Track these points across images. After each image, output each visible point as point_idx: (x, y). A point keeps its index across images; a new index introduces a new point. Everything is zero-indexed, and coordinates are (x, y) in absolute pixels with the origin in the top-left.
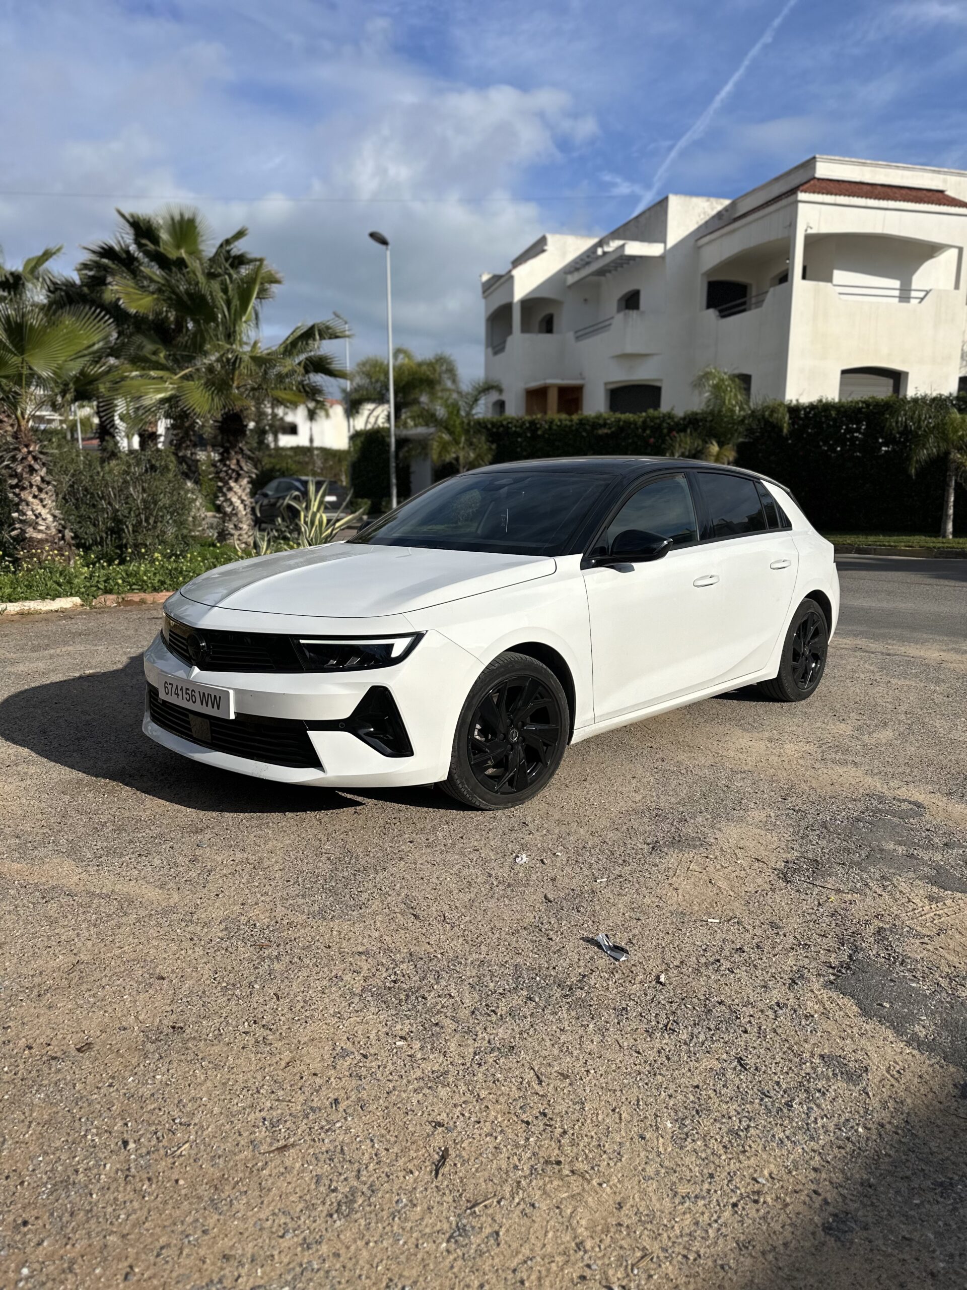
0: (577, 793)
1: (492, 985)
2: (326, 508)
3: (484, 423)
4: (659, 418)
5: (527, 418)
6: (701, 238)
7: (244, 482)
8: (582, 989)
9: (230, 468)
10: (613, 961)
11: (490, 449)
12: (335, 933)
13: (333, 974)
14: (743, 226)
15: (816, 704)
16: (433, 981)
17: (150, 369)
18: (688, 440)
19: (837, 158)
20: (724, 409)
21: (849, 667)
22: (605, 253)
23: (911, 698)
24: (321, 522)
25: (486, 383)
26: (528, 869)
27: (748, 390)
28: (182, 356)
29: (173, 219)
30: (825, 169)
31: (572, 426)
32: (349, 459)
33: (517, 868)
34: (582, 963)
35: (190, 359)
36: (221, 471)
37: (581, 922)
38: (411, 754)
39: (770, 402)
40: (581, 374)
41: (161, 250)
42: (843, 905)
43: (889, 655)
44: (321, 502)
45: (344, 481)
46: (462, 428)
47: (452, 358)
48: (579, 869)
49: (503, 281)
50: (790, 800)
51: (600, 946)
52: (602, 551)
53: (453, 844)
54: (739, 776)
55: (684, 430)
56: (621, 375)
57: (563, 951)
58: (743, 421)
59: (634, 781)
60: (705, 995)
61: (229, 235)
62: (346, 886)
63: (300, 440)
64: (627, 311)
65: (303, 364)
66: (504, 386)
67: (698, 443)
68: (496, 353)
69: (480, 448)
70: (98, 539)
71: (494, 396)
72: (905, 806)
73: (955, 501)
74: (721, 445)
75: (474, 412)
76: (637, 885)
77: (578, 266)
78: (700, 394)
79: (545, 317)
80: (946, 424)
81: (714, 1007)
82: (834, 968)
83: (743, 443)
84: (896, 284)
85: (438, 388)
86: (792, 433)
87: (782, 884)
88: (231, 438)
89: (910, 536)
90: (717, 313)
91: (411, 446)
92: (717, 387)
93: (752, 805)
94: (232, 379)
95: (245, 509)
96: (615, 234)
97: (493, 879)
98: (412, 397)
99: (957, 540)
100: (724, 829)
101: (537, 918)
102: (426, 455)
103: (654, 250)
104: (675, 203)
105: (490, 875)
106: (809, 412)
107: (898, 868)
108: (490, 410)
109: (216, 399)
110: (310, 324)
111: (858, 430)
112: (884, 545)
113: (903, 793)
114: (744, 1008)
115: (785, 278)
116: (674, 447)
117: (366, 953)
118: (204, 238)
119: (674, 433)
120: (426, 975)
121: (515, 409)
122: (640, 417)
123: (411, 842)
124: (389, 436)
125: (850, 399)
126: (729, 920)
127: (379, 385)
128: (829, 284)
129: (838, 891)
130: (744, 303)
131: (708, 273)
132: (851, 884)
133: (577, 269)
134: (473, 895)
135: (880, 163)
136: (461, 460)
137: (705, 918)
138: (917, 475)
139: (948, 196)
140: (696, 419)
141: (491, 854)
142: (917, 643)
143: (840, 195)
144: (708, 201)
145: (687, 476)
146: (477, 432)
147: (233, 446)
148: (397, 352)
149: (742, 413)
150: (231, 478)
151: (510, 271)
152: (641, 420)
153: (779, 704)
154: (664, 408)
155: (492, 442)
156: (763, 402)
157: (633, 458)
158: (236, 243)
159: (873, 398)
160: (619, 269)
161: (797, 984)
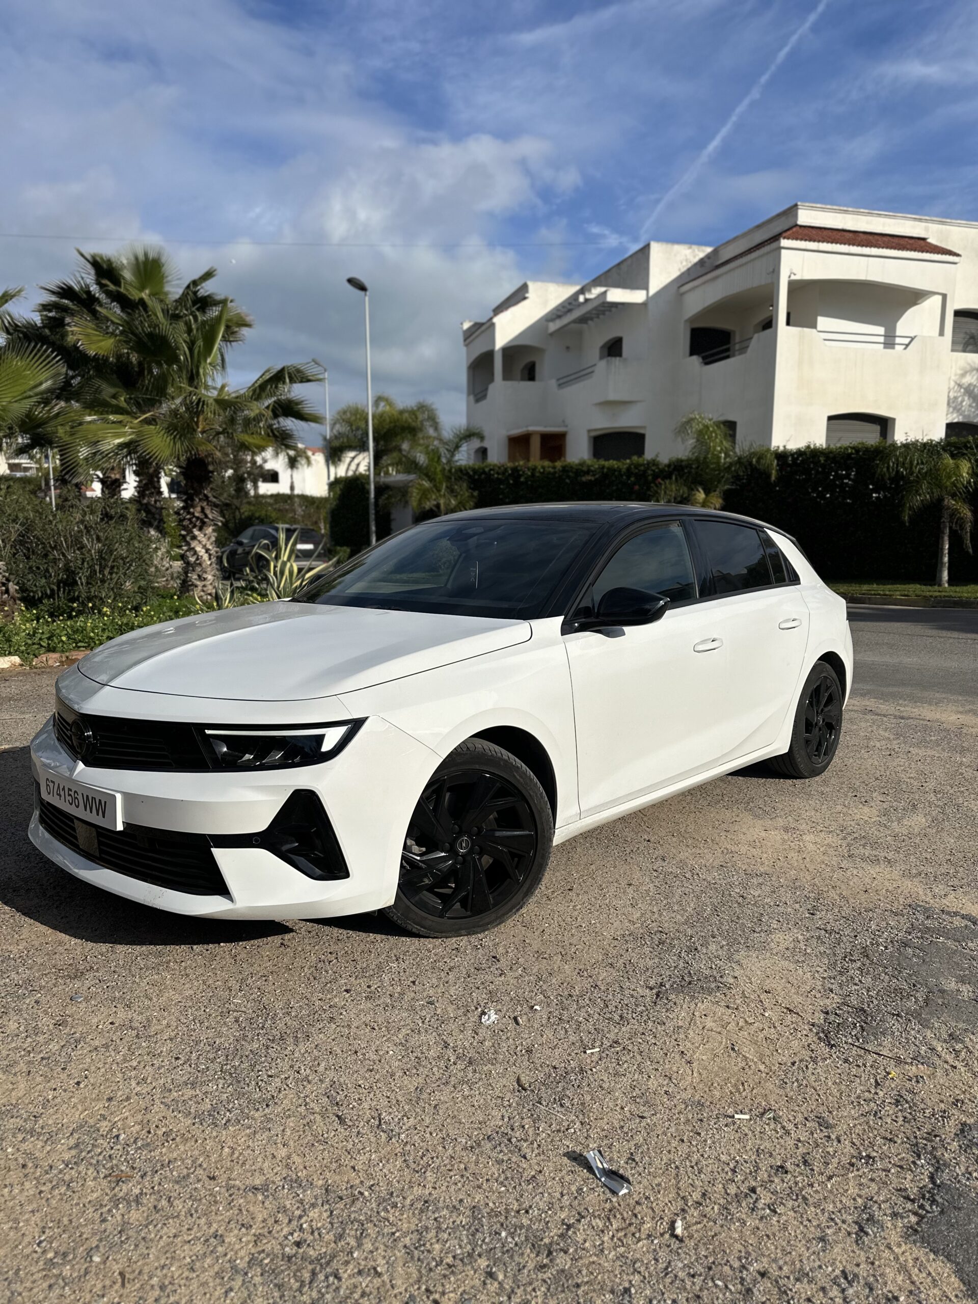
0: (561, 908)
1: (437, 1247)
2: (297, 557)
3: (466, 470)
4: (643, 465)
5: (510, 465)
6: (683, 285)
7: (209, 530)
8: (566, 1252)
9: (194, 516)
10: (609, 1195)
11: (472, 496)
12: (226, 1150)
13: (212, 1230)
14: (726, 273)
15: (833, 781)
16: (353, 1243)
17: (108, 413)
18: (674, 487)
19: (818, 205)
20: (709, 456)
21: (862, 734)
22: (587, 300)
23: (938, 773)
24: (291, 573)
25: (467, 430)
26: (496, 1032)
27: (733, 436)
28: (143, 400)
29: (137, 258)
30: (807, 217)
31: (555, 473)
32: (328, 506)
33: (482, 1032)
34: (566, 1200)
35: (152, 403)
36: (185, 519)
37: (565, 1124)
38: (346, 875)
39: (756, 448)
40: (564, 421)
41: (122, 290)
42: (908, 1085)
43: (902, 718)
44: (292, 551)
45: (323, 529)
46: (443, 475)
47: (434, 407)
48: (563, 1032)
49: (483, 328)
50: (819, 915)
51: (590, 1169)
52: (586, 612)
53: (402, 994)
54: (755, 881)
55: (668, 476)
56: (604, 422)
57: (540, 1178)
58: (729, 467)
59: (630, 890)
60: (740, 1259)
61: (196, 276)
62: (252, 1066)
63: (281, 488)
64: (609, 358)
65: (271, 407)
66: (486, 434)
67: (684, 490)
68: (477, 401)
69: (462, 495)
70: (48, 592)
71: (476, 444)
72: (958, 922)
73: (949, 548)
74: (707, 492)
75: (457, 457)
76: (639, 1057)
77: (559, 313)
78: (683, 441)
79: (526, 366)
80: (939, 470)
81: (755, 1282)
82: (913, 1201)
83: (729, 490)
84: (881, 330)
85: (420, 435)
86: (779, 479)
87: (823, 1049)
88: (196, 485)
89: (905, 584)
90: (701, 360)
91: (391, 493)
92: (700, 433)
93: (775, 925)
94: (197, 423)
95: (210, 559)
96: (597, 282)
97: (450, 1052)
98: (394, 444)
99: (953, 588)
100: (744, 962)
101: (506, 1120)
102: (406, 502)
103: (637, 297)
104: (657, 251)
105: (446, 1045)
106: (797, 458)
107: (967, 1021)
108: (472, 457)
109: (178, 445)
110: (278, 367)
111: (847, 476)
112: (879, 594)
113: (952, 902)
114: (798, 1285)
115: (769, 324)
116: (659, 494)
117: (263, 1189)
118: (169, 278)
119: (660, 480)
120: (344, 1230)
121: (497, 456)
122: (624, 464)
123: (347, 991)
124: (369, 483)
125: (838, 445)
126: (763, 1114)
127: (360, 432)
128: (814, 330)
129: (899, 1061)
130: (728, 350)
131: (692, 320)
132: (913, 1048)
133: (559, 317)
134: (421, 1080)
135: (862, 210)
136: (442, 507)
137: (730, 1111)
138: (910, 522)
139: (929, 243)
140: (681, 466)
141: (451, 1009)
142: (930, 704)
143: (823, 242)
144: (690, 248)
145: (683, 524)
146: (459, 479)
147: (197, 493)
148: (378, 400)
149: (728, 460)
150: (195, 526)
151: (491, 319)
152: (625, 467)
153: (790, 782)
154: (649, 455)
155: (474, 489)
156: (750, 448)
157: (621, 504)
158: (203, 285)
159: (863, 443)
160: (601, 317)
161: (867, 1234)
